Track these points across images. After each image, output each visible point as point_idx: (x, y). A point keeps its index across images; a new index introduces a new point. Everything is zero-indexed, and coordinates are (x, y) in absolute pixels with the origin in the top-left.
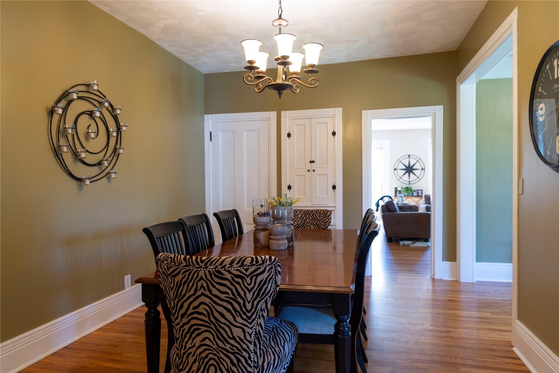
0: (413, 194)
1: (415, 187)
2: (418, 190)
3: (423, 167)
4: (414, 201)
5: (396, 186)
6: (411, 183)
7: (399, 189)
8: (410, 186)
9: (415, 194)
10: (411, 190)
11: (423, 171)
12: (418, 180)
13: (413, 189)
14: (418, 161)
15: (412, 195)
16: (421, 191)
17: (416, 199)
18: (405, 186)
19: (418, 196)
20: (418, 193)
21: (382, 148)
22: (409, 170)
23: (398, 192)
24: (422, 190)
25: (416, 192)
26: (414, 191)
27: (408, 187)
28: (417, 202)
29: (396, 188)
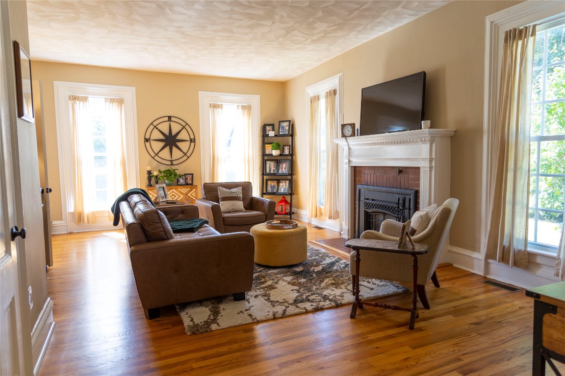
0: (178, 181)
1: (181, 169)
2: (185, 175)
3: (192, 137)
4: (181, 193)
5: (149, 168)
6: (174, 163)
7: (155, 173)
8: (173, 167)
9: (182, 181)
10: (176, 175)
11: (193, 144)
12: (185, 157)
13: (178, 172)
14: (184, 127)
15: (178, 184)
16: (191, 176)
17: (184, 190)
18: (163, 168)
19: (187, 184)
20: (186, 179)
21: (121, 102)
22: (170, 141)
23: (153, 179)
24: (192, 174)
25: (184, 177)
26: (180, 176)
27: (169, 170)
28: (186, 194)
29: (149, 172)
